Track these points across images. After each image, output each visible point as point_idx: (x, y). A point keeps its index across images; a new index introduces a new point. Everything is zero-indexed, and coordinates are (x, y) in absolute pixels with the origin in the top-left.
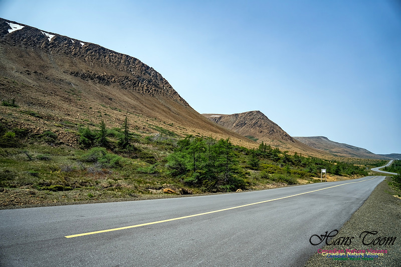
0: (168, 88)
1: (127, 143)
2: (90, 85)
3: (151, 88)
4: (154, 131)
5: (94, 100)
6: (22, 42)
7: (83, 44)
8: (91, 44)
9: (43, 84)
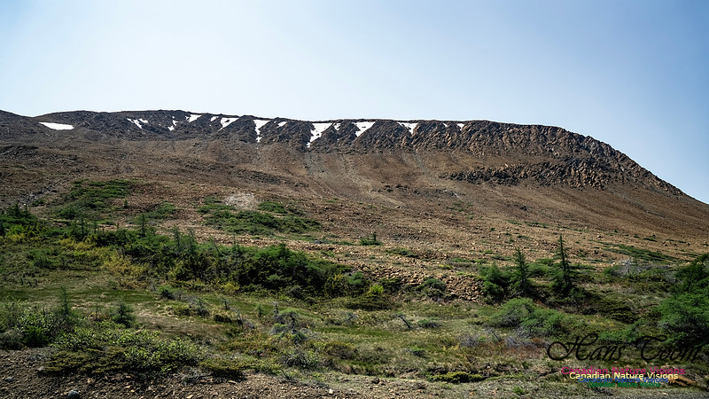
0: (629, 167)
3: (596, 175)
6: (375, 146)
7: (461, 125)
8: (474, 123)
9: (412, 202)
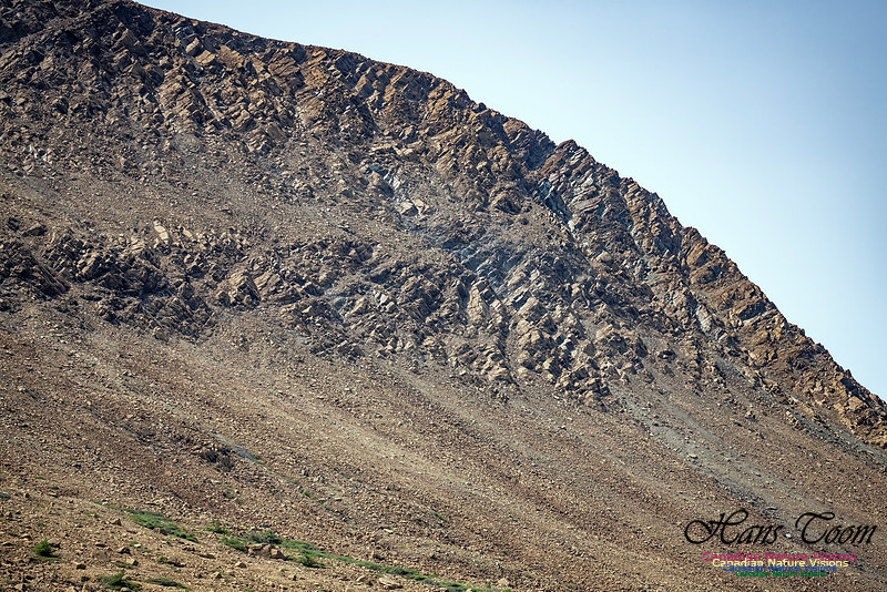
0: (731, 316)
2: (29, 348)
3: (579, 333)
5: (73, 480)
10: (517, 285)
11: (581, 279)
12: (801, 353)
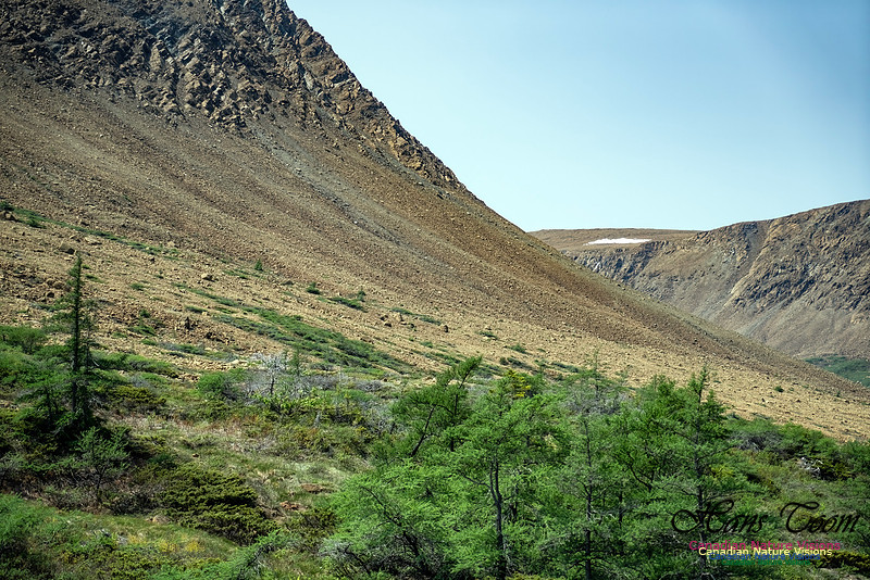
0: (326, 81)
1: (86, 421)
3: (227, 84)
4: (255, 341)
10: (185, 48)
11: (229, 47)
12: (370, 108)
